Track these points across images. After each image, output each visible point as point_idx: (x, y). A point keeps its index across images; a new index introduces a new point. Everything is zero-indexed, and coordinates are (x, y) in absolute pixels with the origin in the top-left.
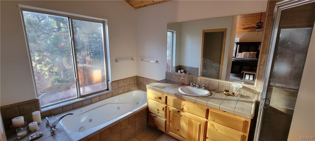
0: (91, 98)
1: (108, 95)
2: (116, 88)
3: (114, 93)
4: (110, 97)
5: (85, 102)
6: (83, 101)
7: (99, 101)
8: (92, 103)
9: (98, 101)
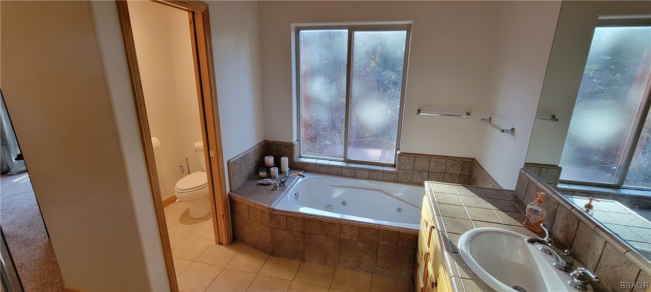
0: (355, 169)
1: (386, 175)
2: (409, 168)
3: (400, 178)
4: (390, 181)
5: (345, 172)
6: (342, 167)
7: (369, 179)
8: (355, 177)
9: (365, 179)
